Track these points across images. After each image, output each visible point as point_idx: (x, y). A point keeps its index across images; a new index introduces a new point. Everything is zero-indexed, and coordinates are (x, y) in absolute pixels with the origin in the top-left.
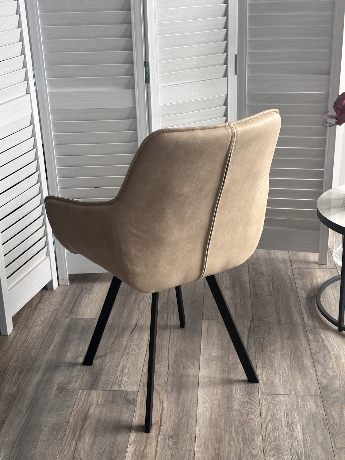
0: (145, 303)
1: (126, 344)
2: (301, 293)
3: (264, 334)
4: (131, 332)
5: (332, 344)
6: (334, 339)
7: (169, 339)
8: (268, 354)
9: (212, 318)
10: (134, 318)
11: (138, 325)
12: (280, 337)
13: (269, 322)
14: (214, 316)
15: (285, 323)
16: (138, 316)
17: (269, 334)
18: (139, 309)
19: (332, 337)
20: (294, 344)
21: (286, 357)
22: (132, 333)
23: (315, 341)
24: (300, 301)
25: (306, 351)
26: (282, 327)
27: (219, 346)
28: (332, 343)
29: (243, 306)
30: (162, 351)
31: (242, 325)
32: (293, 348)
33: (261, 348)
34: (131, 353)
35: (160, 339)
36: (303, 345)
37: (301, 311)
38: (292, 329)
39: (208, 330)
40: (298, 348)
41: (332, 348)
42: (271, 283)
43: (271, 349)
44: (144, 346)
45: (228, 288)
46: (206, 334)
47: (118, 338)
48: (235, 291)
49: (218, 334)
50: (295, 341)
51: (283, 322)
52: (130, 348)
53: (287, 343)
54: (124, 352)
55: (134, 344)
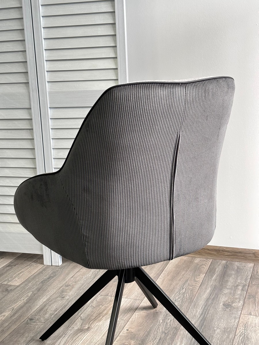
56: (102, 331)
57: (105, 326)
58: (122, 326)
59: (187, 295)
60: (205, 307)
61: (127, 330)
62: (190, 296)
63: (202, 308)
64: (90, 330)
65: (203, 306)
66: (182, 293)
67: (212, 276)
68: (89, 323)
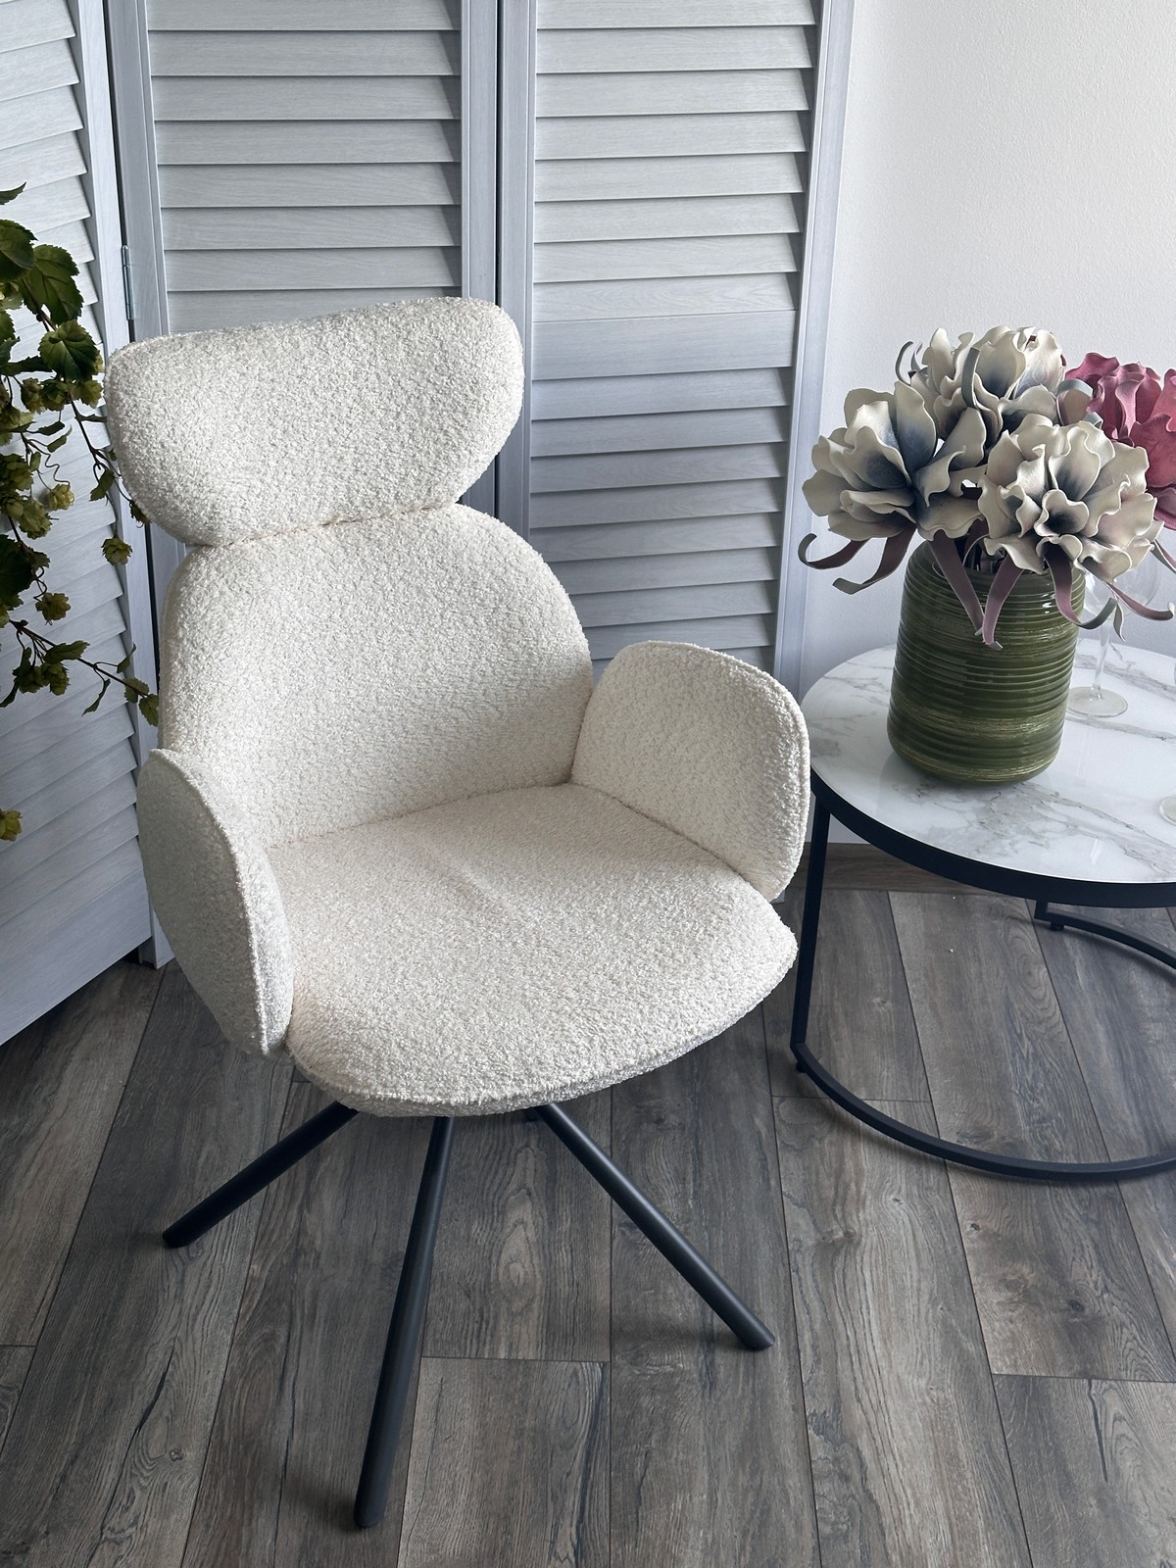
0: (205, 1264)
1: (113, 1488)
2: (798, 1225)
3: (650, 1435)
4: (137, 1423)
5: (896, 1491)
6: (904, 1465)
7: (283, 1458)
8: (658, 1543)
9: (460, 1349)
10: (157, 1343)
11: (170, 1385)
12: (709, 1453)
13: (672, 1375)
14: (466, 1339)
15: (731, 1380)
16: (174, 1335)
17: (664, 1439)
18: (179, 1297)
19: (897, 1458)
20: (758, 1491)
21: (723, 1557)
22: (140, 1426)
23: (837, 1477)
24: (792, 1265)
25: (799, 1528)
26: (719, 1399)
27: (474, 1499)
28: (898, 1488)
29: (578, 1285)
30: (254, 1524)
31: (569, 1385)
32: (753, 1512)
33: (634, 1510)
34: (130, 1537)
35: (250, 1461)
36: (791, 1494)
37: (792, 1319)
38: (752, 1408)
39: (437, 1411)
40: (769, 1510)
41: (896, 1512)
42: (690, 1171)
43: (668, 1518)
44: (183, 1499)
45: (529, 1194)
46: (431, 1435)
47: (83, 1454)
48: (554, 1210)
49: (476, 1433)
50: (762, 1472)
51: (721, 1376)
52: (127, 1509)
53: (733, 1484)
54: (102, 1528)
55: (143, 1488)
56: (898, 1241)
57: (894, 1221)
58: (948, 1214)
59: (1051, 1064)
60: (1137, 1105)
61: (972, 1225)
62: (1063, 1066)
63: (1130, 1109)
64: (859, 1243)
65: (1128, 1103)
66: (1031, 1057)
67: (1074, 976)
68: (835, 1216)
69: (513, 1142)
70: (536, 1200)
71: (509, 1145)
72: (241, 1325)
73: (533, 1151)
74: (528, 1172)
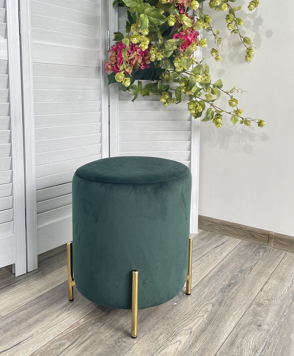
10: (32, 331)
69: (198, 313)
70: (192, 336)
71: (196, 313)
72: (59, 337)
73: (203, 318)
74: (196, 325)
